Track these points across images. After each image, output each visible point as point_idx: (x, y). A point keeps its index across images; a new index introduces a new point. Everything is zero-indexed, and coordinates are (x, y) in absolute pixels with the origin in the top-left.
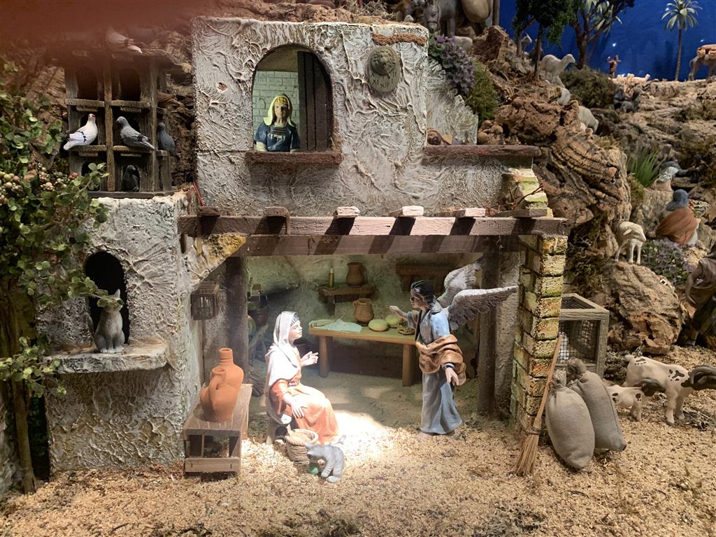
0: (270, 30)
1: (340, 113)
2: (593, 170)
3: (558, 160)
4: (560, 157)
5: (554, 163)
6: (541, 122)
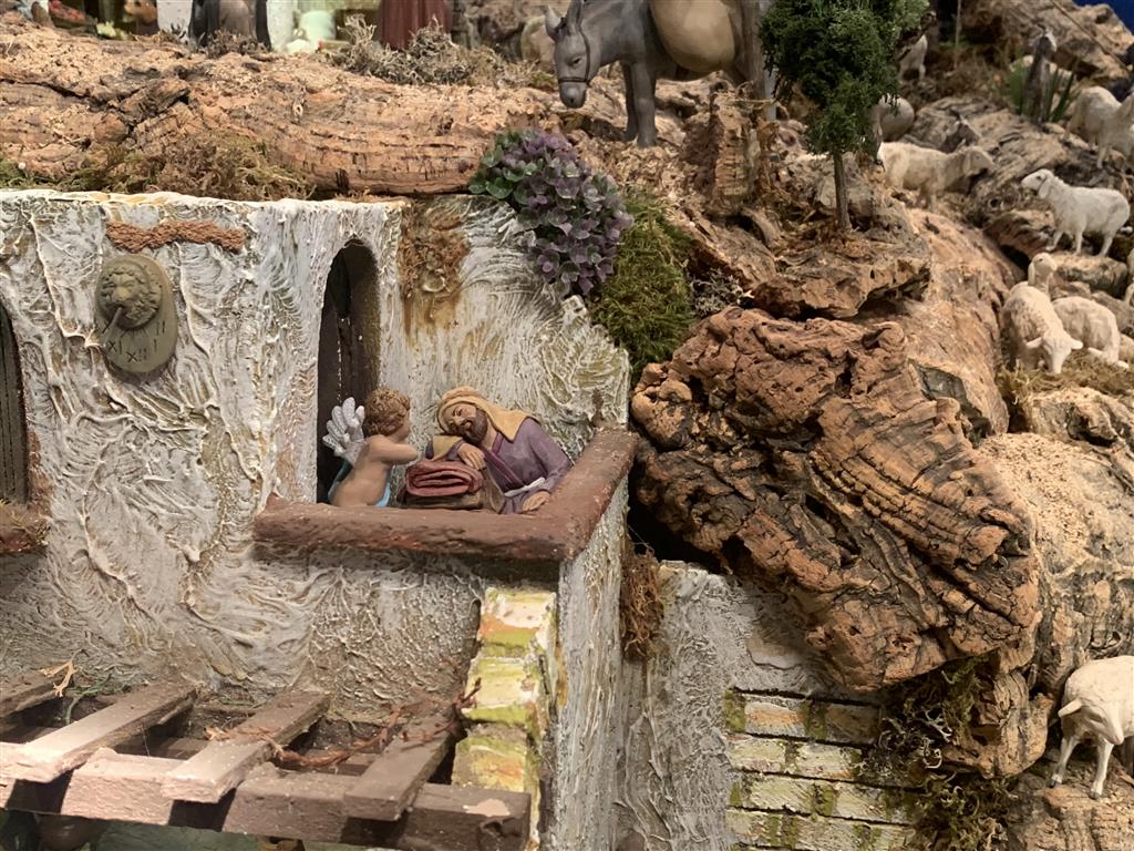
1: (40, 417)
2: (934, 531)
3: (835, 489)
4: (837, 481)
5: (824, 498)
6: (776, 386)
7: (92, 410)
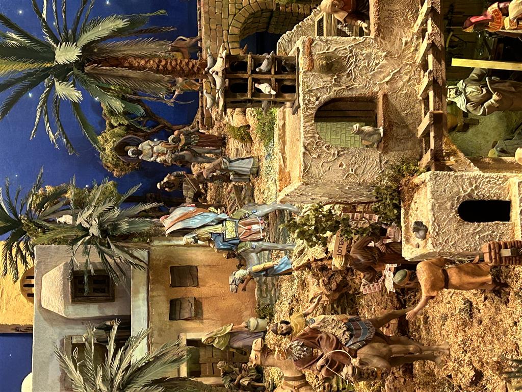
0: (307, 134)
1: (354, 93)
7: (352, 78)
